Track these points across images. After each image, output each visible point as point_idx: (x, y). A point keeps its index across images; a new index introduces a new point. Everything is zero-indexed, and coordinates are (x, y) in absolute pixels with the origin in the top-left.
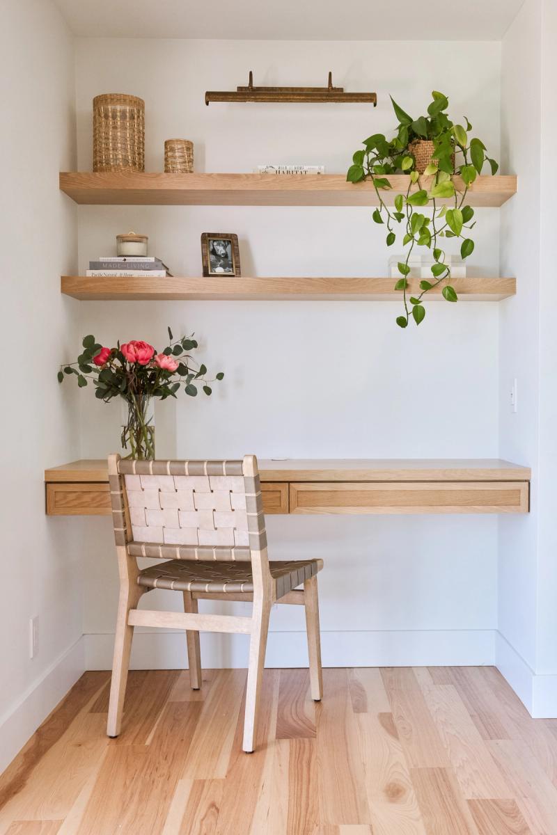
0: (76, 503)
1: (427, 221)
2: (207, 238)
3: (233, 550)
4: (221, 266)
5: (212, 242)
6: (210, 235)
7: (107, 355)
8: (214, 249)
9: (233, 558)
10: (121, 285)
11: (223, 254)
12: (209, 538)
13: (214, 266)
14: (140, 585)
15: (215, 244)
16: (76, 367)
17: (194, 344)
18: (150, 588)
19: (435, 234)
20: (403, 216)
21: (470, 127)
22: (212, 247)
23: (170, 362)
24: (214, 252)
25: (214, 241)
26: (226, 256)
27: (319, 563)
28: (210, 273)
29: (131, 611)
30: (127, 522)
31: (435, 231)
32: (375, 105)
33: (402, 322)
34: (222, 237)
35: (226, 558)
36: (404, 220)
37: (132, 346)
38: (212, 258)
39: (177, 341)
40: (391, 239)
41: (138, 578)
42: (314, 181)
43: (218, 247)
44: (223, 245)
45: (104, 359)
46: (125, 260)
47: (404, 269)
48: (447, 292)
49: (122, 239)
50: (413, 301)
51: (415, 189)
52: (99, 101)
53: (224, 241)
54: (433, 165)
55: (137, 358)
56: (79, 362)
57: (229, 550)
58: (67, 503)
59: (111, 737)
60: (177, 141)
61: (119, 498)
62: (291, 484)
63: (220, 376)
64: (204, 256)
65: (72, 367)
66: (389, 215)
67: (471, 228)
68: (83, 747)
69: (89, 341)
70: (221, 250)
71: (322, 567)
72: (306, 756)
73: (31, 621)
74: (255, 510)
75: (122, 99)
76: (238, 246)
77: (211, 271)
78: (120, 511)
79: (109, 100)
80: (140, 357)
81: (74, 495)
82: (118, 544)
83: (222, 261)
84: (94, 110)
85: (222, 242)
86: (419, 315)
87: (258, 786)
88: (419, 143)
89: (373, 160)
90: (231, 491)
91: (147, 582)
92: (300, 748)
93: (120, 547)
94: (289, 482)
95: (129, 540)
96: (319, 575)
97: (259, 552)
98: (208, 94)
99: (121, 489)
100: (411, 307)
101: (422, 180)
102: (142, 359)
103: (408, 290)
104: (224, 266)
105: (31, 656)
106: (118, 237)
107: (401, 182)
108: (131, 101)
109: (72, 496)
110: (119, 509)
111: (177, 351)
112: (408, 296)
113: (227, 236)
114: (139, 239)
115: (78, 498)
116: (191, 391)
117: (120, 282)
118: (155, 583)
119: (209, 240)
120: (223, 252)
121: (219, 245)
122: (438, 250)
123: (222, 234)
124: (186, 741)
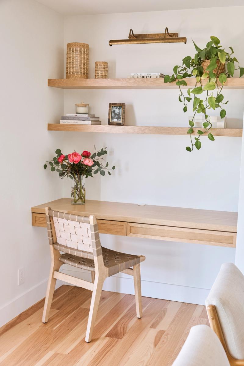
0: (43, 222)
1: (201, 101)
2: (112, 105)
3: (88, 254)
4: (116, 118)
5: (114, 107)
6: (113, 104)
7: (63, 158)
8: (114, 110)
9: (88, 258)
10: (70, 128)
11: (118, 113)
12: (81, 248)
13: (113, 118)
14: (60, 261)
15: (115, 108)
16: (53, 162)
17: (106, 152)
18: (64, 263)
19: (206, 107)
20: (191, 99)
21: (233, 52)
22: (113, 110)
23: (88, 162)
24: (114, 112)
25: (115, 107)
26: (119, 113)
27: (141, 258)
28: (110, 122)
29: (55, 272)
30: (54, 235)
31: (206, 106)
32: (185, 43)
33: (188, 149)
34: (118, 105)
35: (86, 257)
36: (192, 101)
37: (72, 156)
38: (113, 114)
39: (98, 150)
40: (185, 110)
41: (60, 258)
42: (152, 81)
43: (116, 109)
44: (118, 109)
45: (62, 160)
46: (76, 115)
47: (191, 124)
48: (210, 136)
49: (77, 106)
50: (196, 139)
51: (199, 85)
52: (69, 45)
53: (119, 107)
54: (207, 74)
55: (73, 160)
56: (53, 160)
57: (86, 254)
58: (40, 222)
59: (43, 323)
60: (99, 62)
61: (49, 225)
62: (128, 223)
63: (114, 168)
64: (109, 114)
65: (51, 162)
66: (184, 98)
67: (226, 103)
68: (30, 326)
69: (58, 152)
70: (117, 111)
71: (144, 260)
72: (110, 348)
73: (19, 270)
74: (95, 239)
75: (76, 45)
76: (125, 109)
77: (111, 121)
78: (50, 231)
79: (71, 46)
80: (74, 161)
81: (42, 218)
82: (50, 244)
83: (117, 116)
84: (68, 49)
85: (118, 107)
86: (198, 146)
87: (76, 362)
88: (205, 61)
89: (181, 70)
90: (88, 229)
91: (63, 260)
92: (111, 343)
93: (50, 245)
94: (127, 222)
95: (54, 243)
96: (141, 263)
97: (96, 257)
98: (111, 41)
99: (50, 221)
100: (194, 141)
101: (202, 81)
102: (76, 162)
103: (194, 133)
104: (117, 118)
105: (19, 284)
106: (76, 105)
107: (193, 81)
108: (80, 45)
109: (42, 219)
110: (49, 230)
111: (99, 154)
112: (193, 137)
113: (120, 104)
114: (85, 106)
115: (44, 220)
116: (103, 173)
117: (70, 127)
118: (65, 261)
119: (112, 106)
120: (118, 112)
121: (117, 108)
122: (207, 115)
123: (118, 104)
124: (68, 331)
